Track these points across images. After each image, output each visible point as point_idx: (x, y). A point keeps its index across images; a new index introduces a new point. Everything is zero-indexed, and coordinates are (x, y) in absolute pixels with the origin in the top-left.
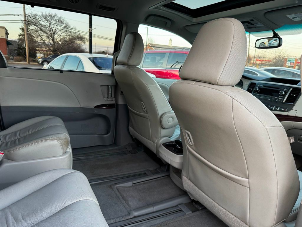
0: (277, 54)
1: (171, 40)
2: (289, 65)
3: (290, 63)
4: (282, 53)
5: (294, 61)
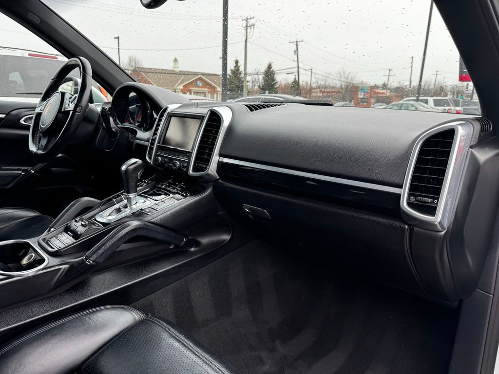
0: (343, 79)
1: (176, 60)
2: (362, 96)
3: (363, 93)
4: (349, 78)
5: (369, 91)
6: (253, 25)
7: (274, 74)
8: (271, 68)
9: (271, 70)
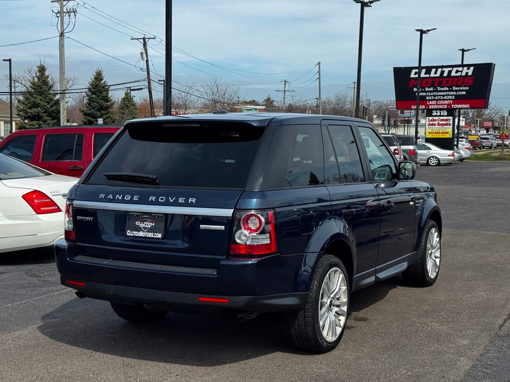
6: (74, 12)
7: (107, 90)
8: (102, 79)
9: (102, 82)
